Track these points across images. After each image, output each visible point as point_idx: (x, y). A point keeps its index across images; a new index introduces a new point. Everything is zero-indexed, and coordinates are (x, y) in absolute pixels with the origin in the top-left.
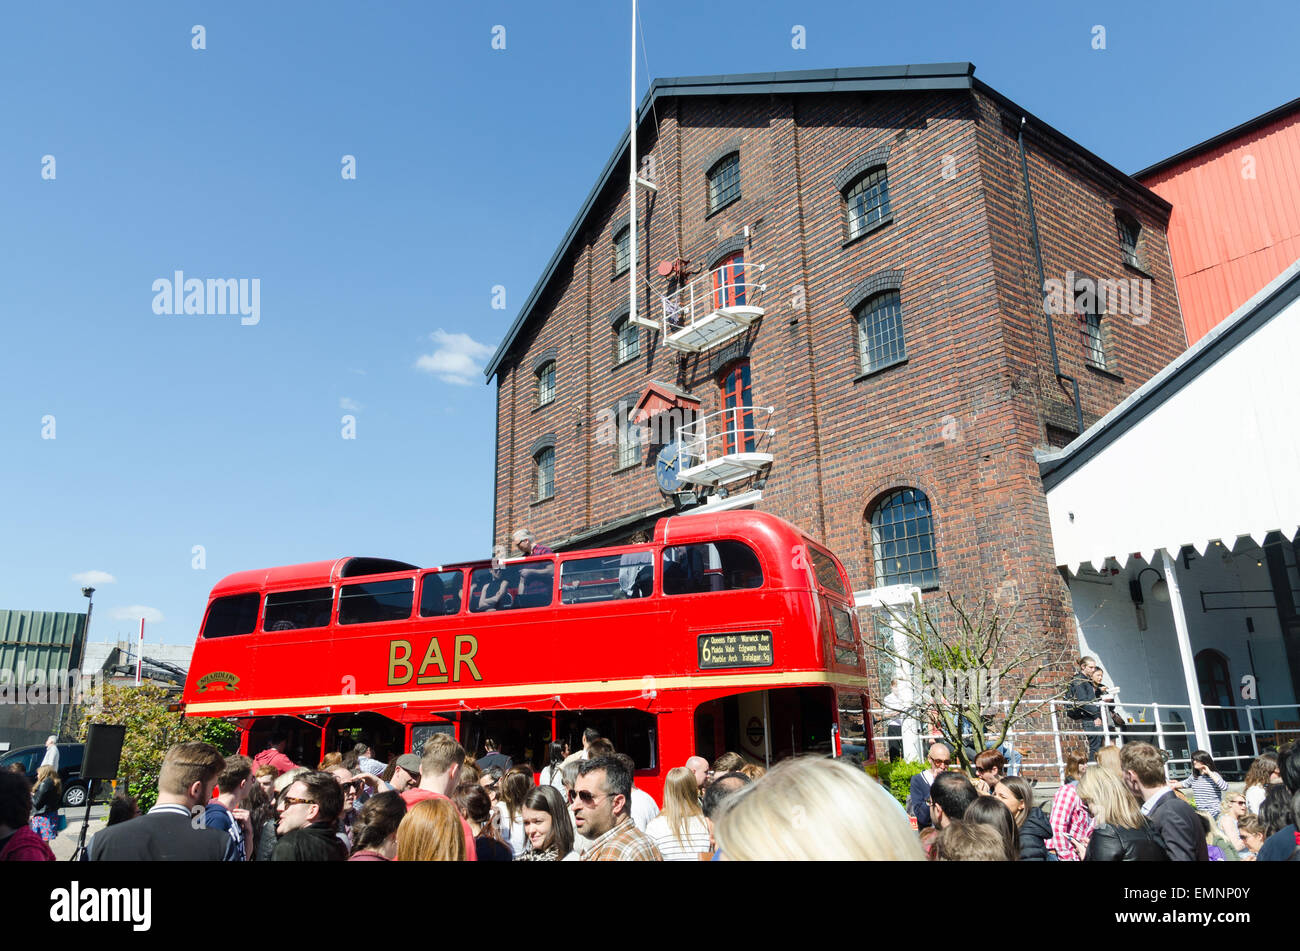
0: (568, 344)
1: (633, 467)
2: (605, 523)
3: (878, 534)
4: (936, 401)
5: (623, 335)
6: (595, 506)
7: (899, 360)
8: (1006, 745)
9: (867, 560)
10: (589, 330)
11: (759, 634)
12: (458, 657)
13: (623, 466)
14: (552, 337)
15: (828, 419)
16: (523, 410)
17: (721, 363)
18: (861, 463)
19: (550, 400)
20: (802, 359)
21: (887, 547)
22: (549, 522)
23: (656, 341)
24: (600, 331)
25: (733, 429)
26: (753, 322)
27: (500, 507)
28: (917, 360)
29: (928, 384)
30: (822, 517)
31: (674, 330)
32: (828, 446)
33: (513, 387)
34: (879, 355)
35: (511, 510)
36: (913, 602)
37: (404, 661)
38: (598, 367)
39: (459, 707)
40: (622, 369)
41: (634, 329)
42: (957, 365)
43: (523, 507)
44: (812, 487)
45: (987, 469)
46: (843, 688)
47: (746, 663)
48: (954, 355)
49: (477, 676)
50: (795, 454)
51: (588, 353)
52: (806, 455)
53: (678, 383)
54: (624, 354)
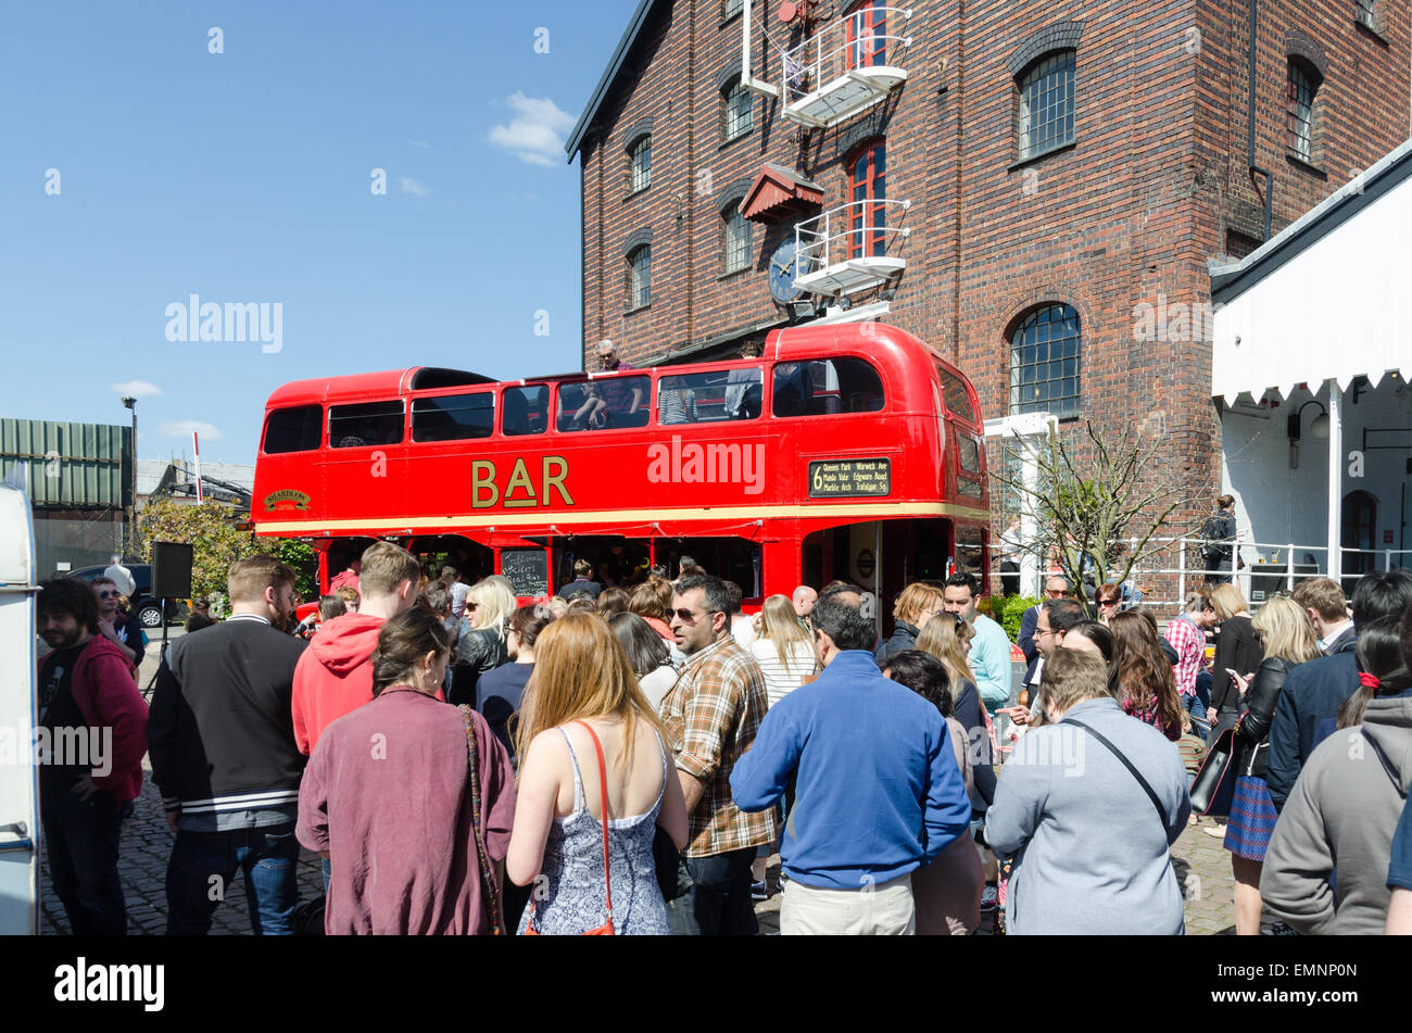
0: (665, 113)
1: (742, 272)
2: (709, 337)
3: (1017, 356)
4: (1102, 197)
5: (734, 102)
6: (698, 317)
7: (1065, 143)
8: (1127, 583)
9: (1002, 385)
10: (691, 95)
11: (877, 461)
12: (547, 480)
13: (731, 270)
14: (646, 103)
15: (974, 218)
16: (612, 197)
17: (851, 142)
18: (1007, 272)
19: (645, 186)
20: (949, 140)
21: (1027, 372)
22: (645, 335)
23: (773, 113)
24: (705, 96)
25: (861, 227)
26: (893, 88)
27: (589, 316)
28: (1086, 144)
29: (1096, 175)
30: (957, 336)
31: (795, 97)
32: (971, 251)
33: (601, 168)
34: (1042, 136)
35: (601, 320)
36: (1048, 431)
37: (488, 483)
38: (702, 145)
39: (549, 532)
40: (731, 148)
41: (747, 94)
42: (1134, 152)
43: (616, 317)
44: (948, 300)
45: (1151, 282)
46: (965, 521)
47: (860, 492)
48: (1131, 139)
49: (569, 500)
50: (932, 259)
51: (690, 126)
52: (943, 262)
53: (798, 168)
54: (734, 129)
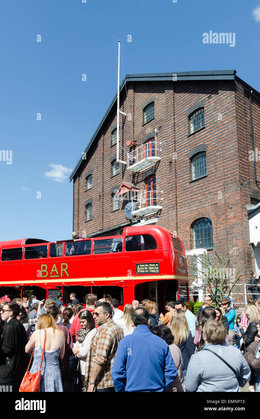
0: (96, 169)
1: (117, 210)
2: (108, 228)
3: (194, 232)
4: (216, 189)
5: (115, 166)
6: (105, 222)
7: (204, 175)
8: (230, 297)
9: (191, 240)
10: (103, 164)
11: (155, 264)
12: (62, 270)
13: (114, 210)
14: (91, 166)
15: (181, 195)
16: (82, 191)
17: (146, 176)
18: (190, 209)
19: (91, 188)
20: (173, 175)
21: (197, 237)
22: (90, 227)
23: (125, 168)
24: (107, 165)
25: (149, 198)
26: (157, 162)
27: (75, 222)
28: (210, 176)
29: (213, 184)
30: (177, 227)
31: (131, 165)
32: (180, 204)
33: (79, 183)
34: (198, 174)
35: (78, 224)
36: (204, 254)
37: (45, 271)
38: (106, 177)
39: (62, 284)
40: (114, 178)
41: (118, 164)
42: (223, 178)
43: (82, 223)
44: (174, 217)
45: (231, 212)
46: (181, 280)
47: (151, 272)
48: (223, 174)
49: (68, 276)
50: (169, 206)
51: (103, 172)
52: (173, 207)
53: (132, 183)
54: (115, 173)
